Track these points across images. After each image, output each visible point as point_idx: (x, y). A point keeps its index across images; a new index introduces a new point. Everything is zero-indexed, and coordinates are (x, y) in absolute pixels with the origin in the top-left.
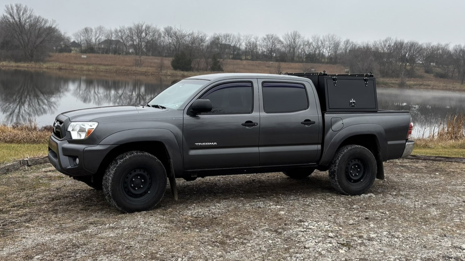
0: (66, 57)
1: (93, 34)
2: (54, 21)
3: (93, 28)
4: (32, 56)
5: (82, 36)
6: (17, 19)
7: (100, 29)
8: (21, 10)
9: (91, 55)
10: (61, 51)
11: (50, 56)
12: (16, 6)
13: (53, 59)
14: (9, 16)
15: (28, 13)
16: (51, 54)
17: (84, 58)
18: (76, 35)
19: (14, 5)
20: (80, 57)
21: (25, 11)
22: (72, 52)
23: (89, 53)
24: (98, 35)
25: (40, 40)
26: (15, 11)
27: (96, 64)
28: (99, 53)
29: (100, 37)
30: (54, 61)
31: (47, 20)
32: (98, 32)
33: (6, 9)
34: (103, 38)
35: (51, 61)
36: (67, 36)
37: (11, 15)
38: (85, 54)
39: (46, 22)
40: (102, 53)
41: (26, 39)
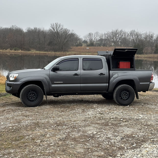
0: (79, 49)
1: (93, 36)
2: (73, 31)
3: (93, 33)
4: (62, 49)
5: (87, 38)
6: (56, 30)
7: (97, 33)
8: (57, 26)
9: (91, 47)
10: (77, 46)
11: (71, 49)
12: (56, 24)
13: (72, 50)
14: (52, 29)
15: (61, 27)
16: (71, 47)
17: (88, 49)
18: (85, 37)
19: (54, 24)
20: (86, 49)
21: (60, 26)
22: (83, 46)
23: (91, 46)
24: (96, 37)
25: (66, 40)
26: (55, 26)
27: (92, 52)
28: (96, 46)
29: (97, 38)
30: (73, 51)
31: (70, 30)
32: (96, 35)
33: (51, 26)
34: (98, 38)
35: (71, 51)
36: (80, 37)
37: (53, 29)
38: (88, 47)
39: (69, 31)
40: (98, 46)
41: (60, 40)
